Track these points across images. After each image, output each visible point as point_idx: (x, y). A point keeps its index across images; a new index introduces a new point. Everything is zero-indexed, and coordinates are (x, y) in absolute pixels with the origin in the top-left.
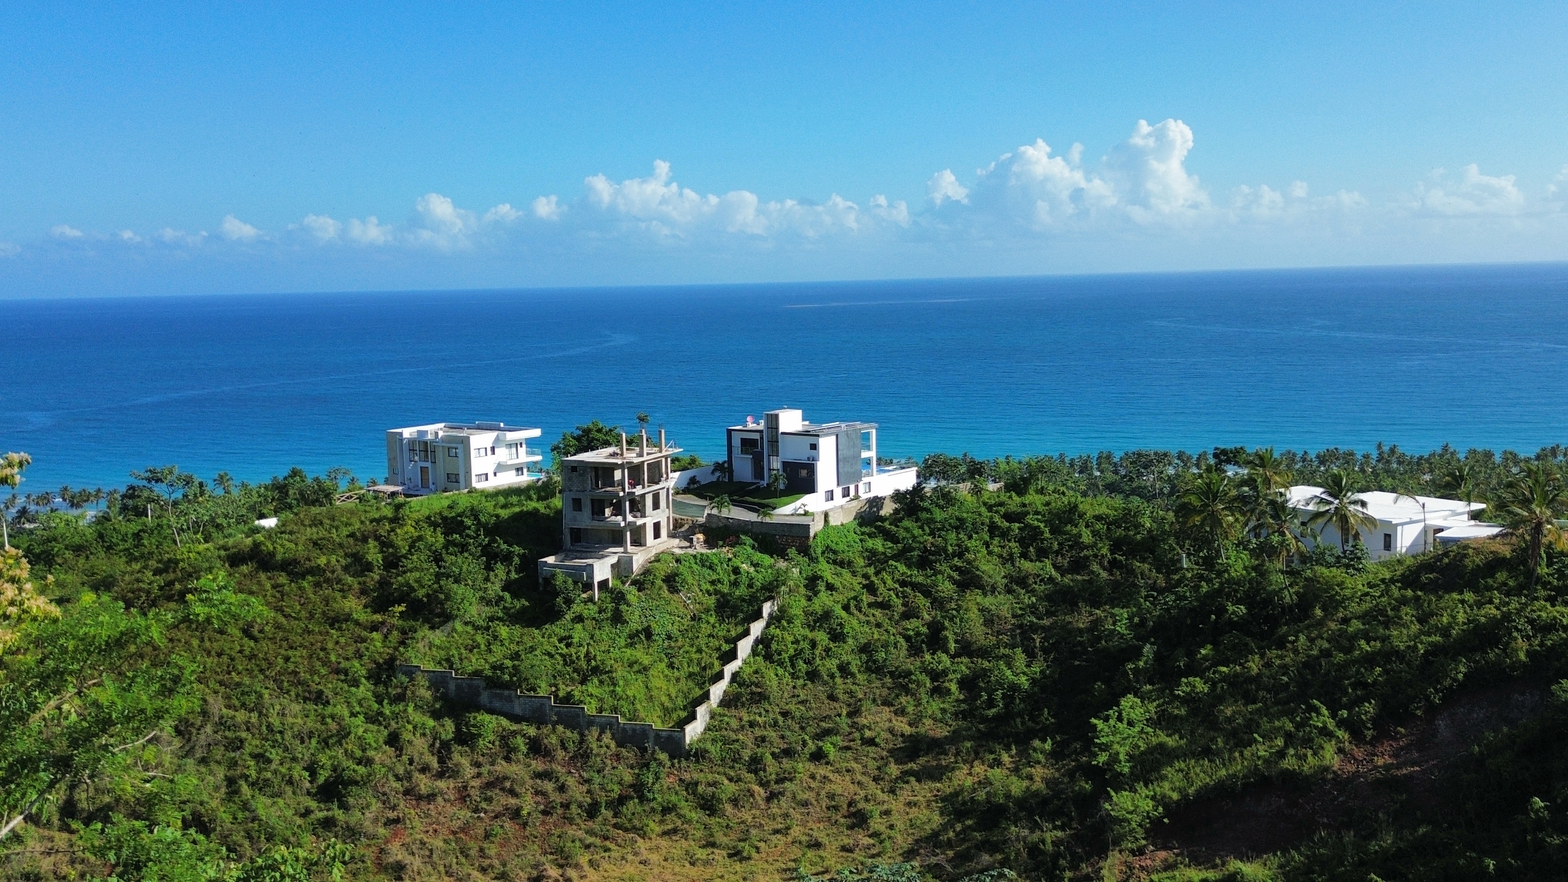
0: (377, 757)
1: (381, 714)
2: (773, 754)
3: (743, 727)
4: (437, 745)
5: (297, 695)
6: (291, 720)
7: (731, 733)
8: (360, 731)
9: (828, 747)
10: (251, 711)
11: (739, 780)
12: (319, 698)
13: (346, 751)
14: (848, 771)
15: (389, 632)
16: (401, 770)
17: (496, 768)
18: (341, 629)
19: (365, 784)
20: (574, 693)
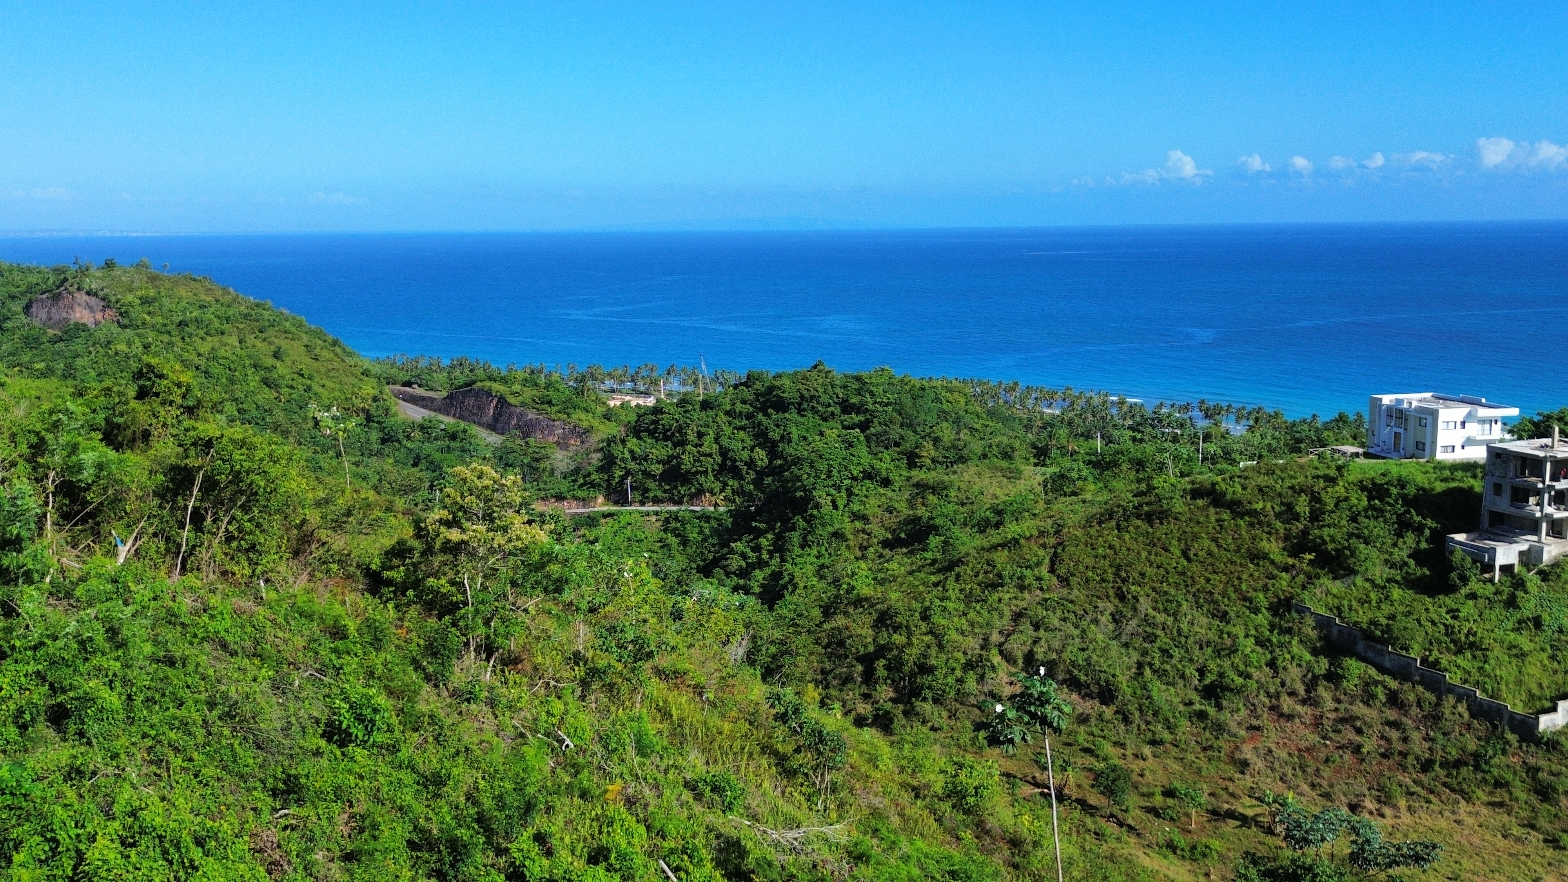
0: (1256, 674)
1: (1269, 640)
4: (1310, 676)
5: (1209, 611)
6: (1197, 629)
8: (1249, 650)
10: (1169, 615)
12: (1224, 617)
13: (1233, 663)
15: (1298, 574)
16: (1272, 690)
17: (1353, 708)
18: (1258, 565)
19: (1238, 692)
20: (1443, 661)
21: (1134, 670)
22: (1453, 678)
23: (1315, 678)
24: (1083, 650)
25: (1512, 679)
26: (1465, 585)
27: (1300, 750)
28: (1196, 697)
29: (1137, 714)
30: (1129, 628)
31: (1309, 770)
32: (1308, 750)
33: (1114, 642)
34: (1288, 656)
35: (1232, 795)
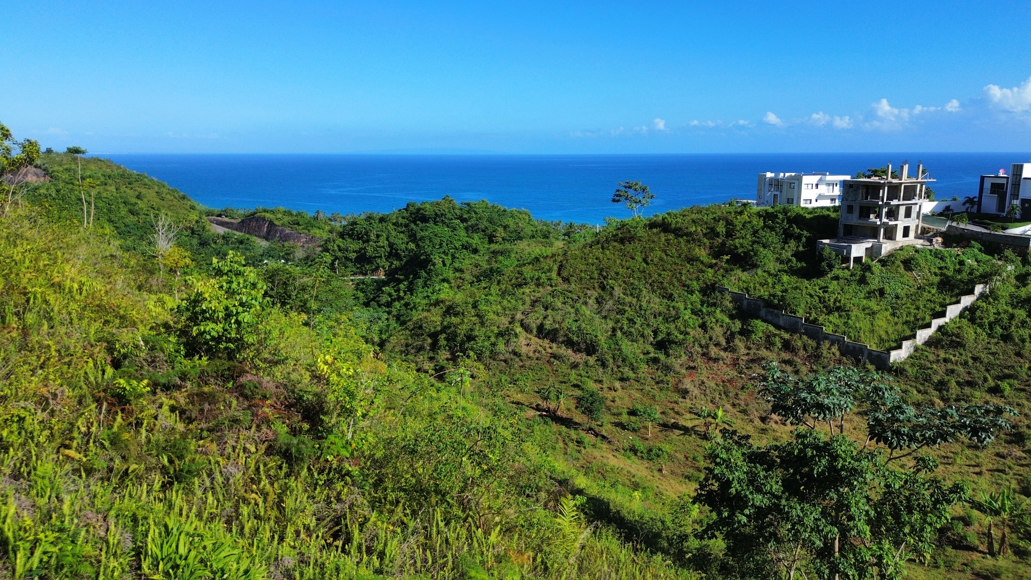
0: (692, 333)
1: (701, 311)
2: (958, 383)
3: (938, 361)
4: (729, 333)
5: (660, 294)
6: (652, 305)
7: (927, 363)
8: (687, 317)
9: (1005, 386)
10: (634, 297)
11: (926, 393)
12: (670, 297)
13: (676, 326)
15: (719, 269)
16: (703, 342)
17: (759, 352)
18: (692, 265)
19: (680, 345)
20: (820, 319)
21: (610, 333)
22: (828, 330)
23: (733, 334)
24: (576, 321)
25: (867, 329)
26: (831, 271)
27: (723, 382)
28: (651, 349)
29: (611, 361)
30: (607, 307)
31: (731, 395)
32: (729, 381)
33: (597, 316)
34: (714, 320)
35: (677, 413)
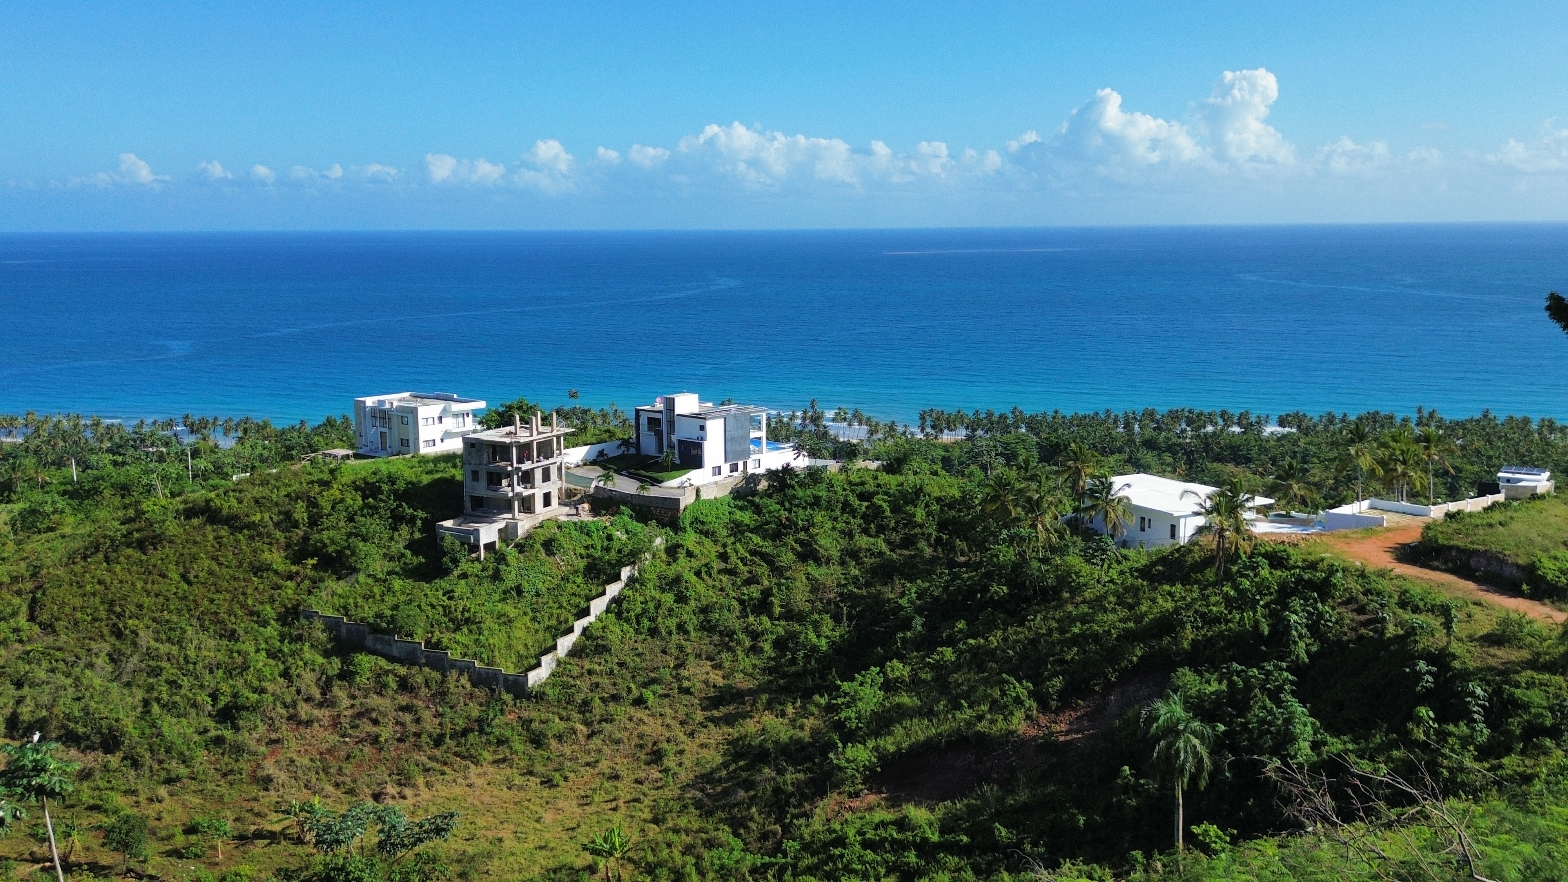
0: (270, 687)
1: (280, 651)
2: (602, 699)
3: (582, 675)
4: (324, 679)
5: (215, 632)
6: (205, 653)
7: (570, 680)
8: (261, 664)
9: (648, 694)
10: (173, 644)
11: (569, 719)
12: (232, 636)
13: (246, 681)
14: (661, 715)
15: (302, 581)
16: (288, 700)
17: (368, 701)
18: (262, 577)
19: (254, 709)
20: (445, 639)
21: (139, 709)
22: (454, 654)
23: (329, 680)
24: (79, 699)
25: (503, 645)
26: (457, 566)
27: (321, 754)
28: (210, 723)
29: (148, 755)
30: (130, 666)
31: (332, 771)
32: (329, 751)
33: (115, 684)
34: (301, 663)
35: (258, 815)
